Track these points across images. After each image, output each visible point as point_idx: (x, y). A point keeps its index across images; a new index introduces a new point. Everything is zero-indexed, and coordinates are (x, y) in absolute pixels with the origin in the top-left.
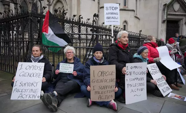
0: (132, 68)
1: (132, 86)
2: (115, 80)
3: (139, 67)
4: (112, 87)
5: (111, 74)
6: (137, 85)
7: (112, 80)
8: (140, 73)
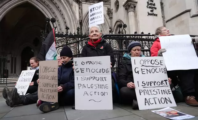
0: (83, 63)
1: (86, 86)
2: (57, 78)
3: (96, 63)
4: (54, 86)
5: (52, 70)
6: (94, 87)
7: (53, 78)
8: (98, 71)
